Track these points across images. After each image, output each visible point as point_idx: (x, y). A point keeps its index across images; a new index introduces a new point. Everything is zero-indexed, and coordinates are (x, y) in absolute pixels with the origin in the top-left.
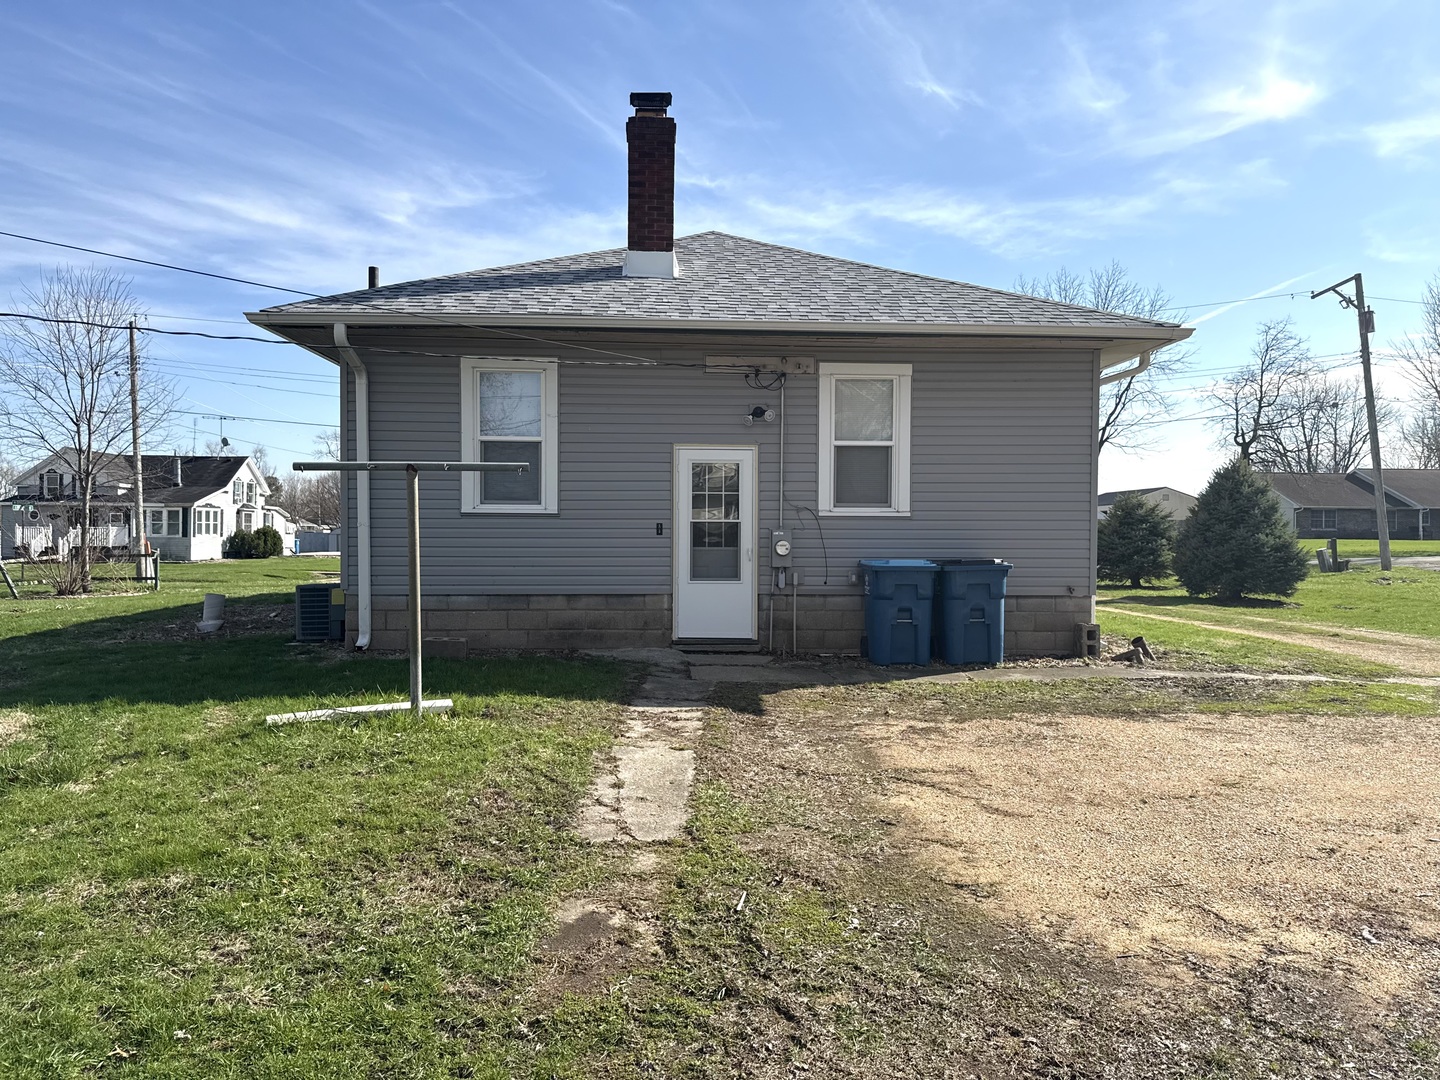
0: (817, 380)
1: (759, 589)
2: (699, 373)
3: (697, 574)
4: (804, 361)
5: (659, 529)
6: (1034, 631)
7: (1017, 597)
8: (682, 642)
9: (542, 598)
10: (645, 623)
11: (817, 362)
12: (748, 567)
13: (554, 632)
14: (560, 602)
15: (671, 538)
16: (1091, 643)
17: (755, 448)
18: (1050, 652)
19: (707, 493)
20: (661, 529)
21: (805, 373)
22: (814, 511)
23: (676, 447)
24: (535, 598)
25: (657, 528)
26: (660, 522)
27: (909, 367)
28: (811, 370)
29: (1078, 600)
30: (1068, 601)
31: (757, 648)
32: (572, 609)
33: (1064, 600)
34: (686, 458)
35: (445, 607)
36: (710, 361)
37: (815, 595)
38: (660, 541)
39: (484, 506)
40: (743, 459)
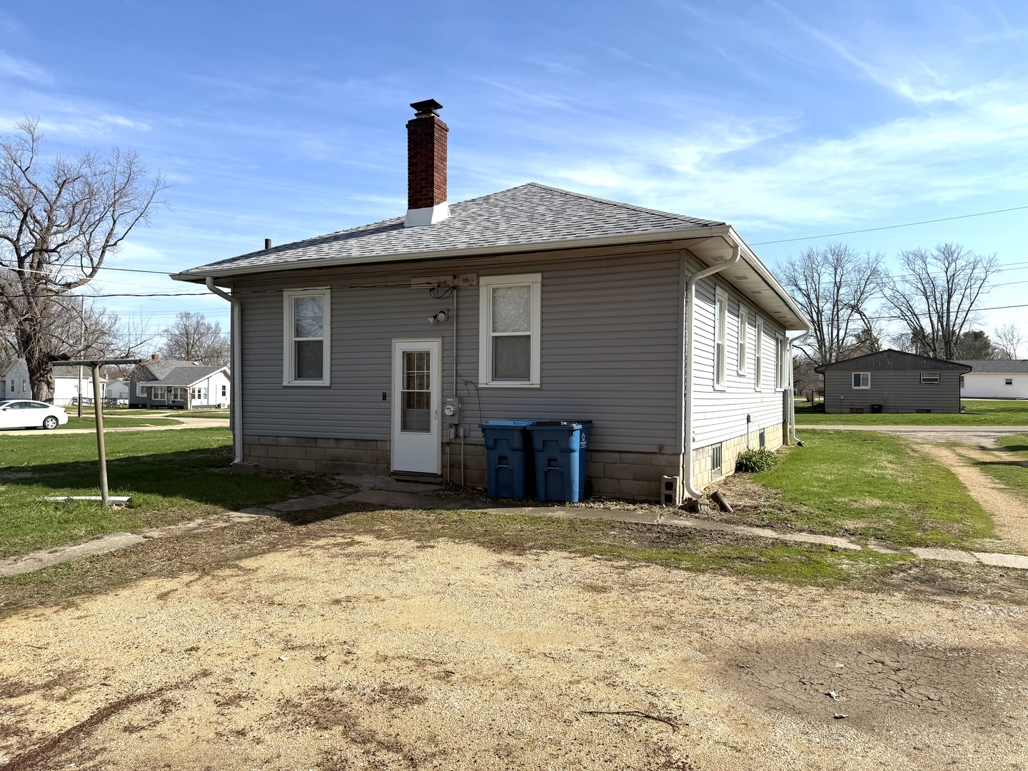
0: (478, 290)
1: (442, 439)
2: (407, 290)
3: (405, 427)
4: (470, 276)
5: (384, 397)
6: (633, 480)
7: (620, 452)
8: (397, 473)
9: (323, 440)
10: (377, 459)
11: (479, 276)
12: (435, 423)
13: (329, 462)
14: (332, 443)
15: (390, 402)
16: (668, 492)
17: (439, 340)
18: (645, 498)
19: (416, 372)
20: (386, 396)
21: (471, 285)
22: (476, 384)
23: (394, 341)
24: (320, 440)
25: (383, 396)
26: (384, 391)
27: (539, 275)
28: (475, 283)
29: (668, 457)
30: (660, 457)
31: (439, 480)
32: (339, 448)
33: (657, 456)
34: (401, 347)
35: (276, 444)
36: (414, 281)
37: (477, 445)
38: (384, 404)
39: (297, 382)
40: (433, 347)
